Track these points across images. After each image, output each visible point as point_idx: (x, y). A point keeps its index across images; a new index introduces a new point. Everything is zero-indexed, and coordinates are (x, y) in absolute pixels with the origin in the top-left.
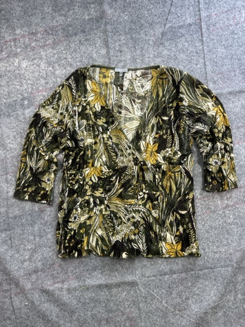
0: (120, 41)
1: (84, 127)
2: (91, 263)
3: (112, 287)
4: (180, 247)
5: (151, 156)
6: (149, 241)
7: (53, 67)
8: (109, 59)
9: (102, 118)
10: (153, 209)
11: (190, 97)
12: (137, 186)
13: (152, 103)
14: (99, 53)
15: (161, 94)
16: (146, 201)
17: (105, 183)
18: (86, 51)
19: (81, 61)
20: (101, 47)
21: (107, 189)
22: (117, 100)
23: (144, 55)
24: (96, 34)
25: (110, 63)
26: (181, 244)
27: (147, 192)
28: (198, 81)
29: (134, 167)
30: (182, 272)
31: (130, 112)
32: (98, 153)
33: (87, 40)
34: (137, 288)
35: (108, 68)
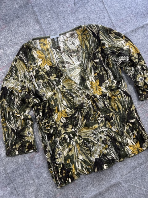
0: (47, 16)
1: (42, 85)
2: (83, 182)
3: (104, 193)
4: (138, 145)
5: (97, 89)
6: (117, 150)
7: (3, 49)
8: (44, 31)
9: (53, 74)
10: (112, 126)
11: (108, 42)
12: (95, 114)
13: (84, 53)
14: (34, 29)
15: (88, 45)
16: (105, 122)
17: (72, 120)
18: (24, 31)
19: (23, 39)
20: (34, 24)
21: (75, 124)
22: (59, 58)
23: (67, 22)
24: (28, 16)
25: (45, 34)
26: (138, 143)
27: (103, 116)
28: (110, 29)
29: (88, 101)
30: (146, 162)
31: (71, 64)
32: (59, 101)
33: (22, 22)
34: (121, 186)
35: (45, 38)
